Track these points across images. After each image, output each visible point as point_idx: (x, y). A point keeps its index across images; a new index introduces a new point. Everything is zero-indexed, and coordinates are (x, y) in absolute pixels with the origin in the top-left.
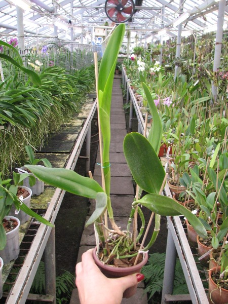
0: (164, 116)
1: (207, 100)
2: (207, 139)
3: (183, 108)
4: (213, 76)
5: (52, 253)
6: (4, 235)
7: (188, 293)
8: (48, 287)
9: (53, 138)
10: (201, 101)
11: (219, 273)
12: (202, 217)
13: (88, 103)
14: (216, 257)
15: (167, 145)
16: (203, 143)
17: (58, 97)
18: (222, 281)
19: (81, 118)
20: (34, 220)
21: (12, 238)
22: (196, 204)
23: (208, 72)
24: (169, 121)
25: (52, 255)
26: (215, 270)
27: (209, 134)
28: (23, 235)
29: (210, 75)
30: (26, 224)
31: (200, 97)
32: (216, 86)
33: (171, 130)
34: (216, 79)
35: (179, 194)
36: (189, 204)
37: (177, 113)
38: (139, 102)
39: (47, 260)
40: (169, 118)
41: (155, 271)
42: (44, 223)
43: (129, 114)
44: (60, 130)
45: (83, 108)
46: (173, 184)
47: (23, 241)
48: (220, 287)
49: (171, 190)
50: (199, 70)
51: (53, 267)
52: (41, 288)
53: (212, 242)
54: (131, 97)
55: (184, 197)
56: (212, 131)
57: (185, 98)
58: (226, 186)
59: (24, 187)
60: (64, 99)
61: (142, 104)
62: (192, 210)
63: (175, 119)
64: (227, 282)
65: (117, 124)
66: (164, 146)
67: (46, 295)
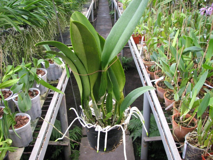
2: (170, 28)
3: (152, 8)
5: (64, 113)
6: (29, 100)
7: (160, 135)
10: (166, 3)
11: (179, 117)
12: (167, 81)
13: (84, 11)
14: (177, 107)
15: (141, 35)
16: (167, 32)
17: (62, 6)
18: (182, 122)
20: (51, 91)
21: (36, 103)
22: (162, 73)
24: (142, 18)
25: (65, 115)
26: (176, 115)
27: (171, 25)
28: (43, 101)
30: (45, 94)
33: (144, 24)
35: (150, 67)
36: (158, 73)
37: (148, 12)
38: (121, 7)
39: (62, 118)
42: (57, 91)
43: (114, 18)
44: (65, 31)
46: (146, 60)
47: (44, 105)
48: (180, 126)
49: (145, 65)
51: (66, 123)
53: (175, 97)
54: (115, 5)
55: (154, 68)
56: (174, 22)
57: (154, 2)
58: (184, 59)
59: (41, 69)
60: (66, 8)
61: (122, 8)
62: (160, 77)
63: (147, 16)
64: (185, 123)
65: (106, 26)
66: (139, 36)
67: (63, 141)
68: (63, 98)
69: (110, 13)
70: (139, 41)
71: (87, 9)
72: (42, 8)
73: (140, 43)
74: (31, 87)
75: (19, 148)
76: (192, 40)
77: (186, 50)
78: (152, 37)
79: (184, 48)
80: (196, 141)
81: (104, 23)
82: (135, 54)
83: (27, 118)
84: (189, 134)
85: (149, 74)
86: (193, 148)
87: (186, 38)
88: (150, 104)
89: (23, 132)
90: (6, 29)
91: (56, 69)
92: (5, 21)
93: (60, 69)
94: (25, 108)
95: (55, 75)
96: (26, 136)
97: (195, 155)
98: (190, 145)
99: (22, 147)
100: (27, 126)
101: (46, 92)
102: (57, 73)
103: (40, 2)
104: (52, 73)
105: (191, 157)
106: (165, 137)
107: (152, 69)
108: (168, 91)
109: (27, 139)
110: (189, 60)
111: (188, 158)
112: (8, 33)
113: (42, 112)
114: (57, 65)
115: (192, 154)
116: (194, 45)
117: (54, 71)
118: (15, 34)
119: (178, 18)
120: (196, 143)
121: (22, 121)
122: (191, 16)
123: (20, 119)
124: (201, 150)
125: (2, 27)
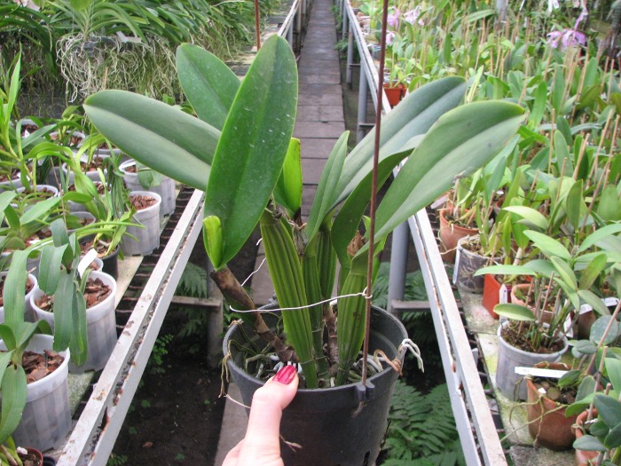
0: (404, 41)
1: (484, 16)
2: (471, 70)
3: (439, 28)
8: (211, 285)
10: (473, 20)
11: (452, 214)
13: (270, 31)
15: (405, 85)
17: (218, 7)
18: (457, 220)
24: (411, 46)
27: (474, 64)
31: (474, 10)
38: (365, 27)
40: (412, 42)
41: (379, 284)
43: (346, 59)
48: (452, 224)
54: (351, 21)
56: (481, 59)
57: (447, 14)
60: (229, 14)
61: (369, 29)
63: (423, 46)
64: (463, 221)
65: (323, 77)
66: (400, 87)
67: (208, 297)
69: (336, 46)
70: (400, 99)
71: (276, 26)
75: (134, 255)
76: (508, 88)
80: (477, 246)
81: (317, 69)
83: (154, 200)
84: (467, 237)
86: (471, 257)
87: (495, 82)
89: (146, 219)
90: (107, 36)
94: (151, 180)
96: (150, 231)
97: (474, 271)
98: (465, 251)
99: (139, 255)
100: (153, 211)
105: (466, 279)
109: (151, 239)
111: (463, 280)
112: (111, 44)
113: (176, 208)
115: (469, 271)
116: (510, 96)
118: (121, 51)
119: (491, 49)
120: (478, 249)
121: (144, 203)
122: (524, 47)
123: (139, 199)
124: (484, 257)
125: (99, 31)
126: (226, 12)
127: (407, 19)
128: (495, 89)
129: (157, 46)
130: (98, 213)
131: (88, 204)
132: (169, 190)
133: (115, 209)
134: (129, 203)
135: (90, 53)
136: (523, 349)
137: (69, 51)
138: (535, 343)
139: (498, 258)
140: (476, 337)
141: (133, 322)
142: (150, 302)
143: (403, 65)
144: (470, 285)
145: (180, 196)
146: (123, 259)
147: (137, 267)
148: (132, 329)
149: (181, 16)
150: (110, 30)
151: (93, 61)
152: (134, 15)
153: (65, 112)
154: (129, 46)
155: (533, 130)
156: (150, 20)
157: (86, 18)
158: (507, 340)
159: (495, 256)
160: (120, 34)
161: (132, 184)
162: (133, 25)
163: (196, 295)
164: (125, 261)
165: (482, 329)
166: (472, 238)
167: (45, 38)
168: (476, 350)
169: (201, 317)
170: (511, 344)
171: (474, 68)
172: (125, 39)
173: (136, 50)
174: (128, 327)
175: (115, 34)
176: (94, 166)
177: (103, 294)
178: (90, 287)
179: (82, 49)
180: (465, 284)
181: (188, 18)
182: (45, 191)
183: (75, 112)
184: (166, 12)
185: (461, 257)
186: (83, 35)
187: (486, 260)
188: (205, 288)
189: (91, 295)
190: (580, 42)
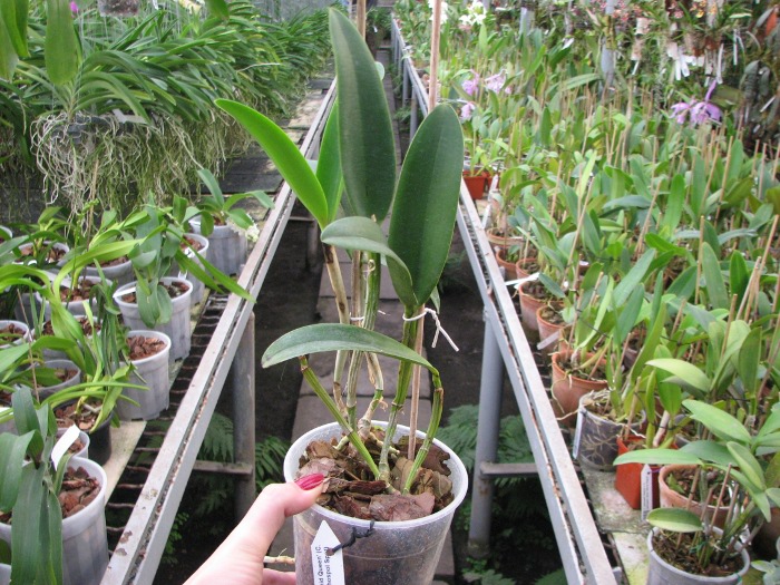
0: (487, 115)
1: (587, 81)
2: (577, 153)
3: (531, 98)
4: (603, 26)
5: (248, 372)
8: (240, 446)
9: (236, 168)
11: (569, 360)
13: (312, 99)
15: (491, 173)
17: (247, 72)
18: (576, 368)
19: (295, 129)
20: (213, 303)
23: (594, 17)
24: (496, 122)
25: (249, 377)
26: (564, 355)
27: (581, 146)
28: (193, 325)
29: (596, 22)
30: (198, 308)
31: (574, 74)
32: (611, 49)
34: (611, 33)
35: (506, 251)
36: (527, 265)
37: (517, 107)
39: (239, 387)
40: (498, 116)
42: (237, 293)
43: (408, 131)
45: (299, 108)
46: (498, 234)
48: (570, 376)
49: (492, 245)
50: (574, 14)
51: (250, 403)
52: (224, 454)
54: (414, 85)
55: (518, 252)
56: (589, 139)
57: (538, 78)
58: (602, 228)
59: (189, 235)
60: (261, 81)
62: (532, 273)
63: (512, 120)
64: (584, 370)
66: (484, 175)
67: (235, 462)
68: (248, 324)
70: (484, 191)
71: (320, 92)
72: (201, 66)
73: (486, 198)
74: (166, 275)
75: (133, 420)
76: (630, 181)
77: (611, 204)
78: (517, 165)
79: (606, 199)
80: (606, 407)
82: (470, 227)
83: (161, 343)
84: (591, 394)
85: (503, 268)
86: (598, 423)
87: (614, 174)
88: (501, 346)
89: (149, 372)
90: (99, 115)
91: (231, 241)
92: (104, 90)
93: (243, 245)
94: (157, 316)
95: (227, 260)
96: (155, 387)
97: (603, 442)
98: (590, 414)
99: (141, 420)
100: (160, 359)
101: (198, 303)
102: (232, 256)
103: (197, 50)
104: (218, 253)
105: (592, 452)
106: (531, 413)
107: (513, 256)
108: (549, 305)
109: (157, 397)
110: (616, 232)
111: (587, 453)
112: (104, 126)
114: (236, 228)
115: (596, 441)
116: (634, 192)
117: (225, 250)
118: (118, 133)
119: (602, 126)
120: (607, 412)
121: (147, 347)
122: (643, 123)
123: (141, 342)
124: (618, 425)
125: (89, 108)
126: (255, 77)
127: (488, 87)
128: (615, 183)
129: (167, 125)
130: (84, 362)
131: (70, 351)
132: (182, 326)
133: (108, 360)
134: (126, 348)
135: (76, 138)
136: (687, 569)
137: (48, 136)
138: (703, 561)
139: (635, 424)
140: (610, 538)
141: (130, 534)
142: (155, 500)
143: (487, 147)
144: (597, 461)
145: (197, 331)
146: (118, 426)
147: (137, 437)
148: (129, 546)
149: (199, 88)
150: (104, 107)
151: (80, 149)
152: (135, 87)
153: (42, 217)
154: (129, 127)
155: (669, 239)
156: (156, 95)
157: (72, 92)
158: (663, 556)
159: (633, 421)
160: (117, 112)
161: (133, 319)
162: (133, 101)
163: (219, 458)
164: (122, 428)
165: (618, 526)
166: (598, 395)
167: (15, 116)
168: (618, 569)
169: (226, 487)
170: (669, 562)
171: (580, 150)
172: (124, 119)
173: (138, 133)
174: (125, 541)
175: (111, 112)
176: (80, 293)
177: (88, 493)
178: (69, 482)
179: (65, 132)
180: (590, 459)
181: (208, 89)
182: (12, 329)
183: (55, 216)
184: (178, 82)
185: (584, 423)
186: (66, 114)
187: (620, 427)
188: (231, 448)
189: (70, 493)
190: (713, 116)
